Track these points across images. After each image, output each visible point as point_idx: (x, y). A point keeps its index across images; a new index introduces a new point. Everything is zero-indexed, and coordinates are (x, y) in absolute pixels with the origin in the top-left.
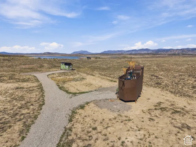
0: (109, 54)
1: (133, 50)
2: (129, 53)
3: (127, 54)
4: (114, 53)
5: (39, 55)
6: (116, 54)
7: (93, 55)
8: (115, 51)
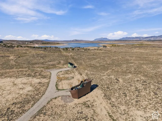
0: (126, 41)
1: (152, 37)
2: (148, 39)
3: (145, 41)
4: (132, 40)
5: (69, 42)
6: (134, 41)
7: (111, 42)
8: (133, 37)
